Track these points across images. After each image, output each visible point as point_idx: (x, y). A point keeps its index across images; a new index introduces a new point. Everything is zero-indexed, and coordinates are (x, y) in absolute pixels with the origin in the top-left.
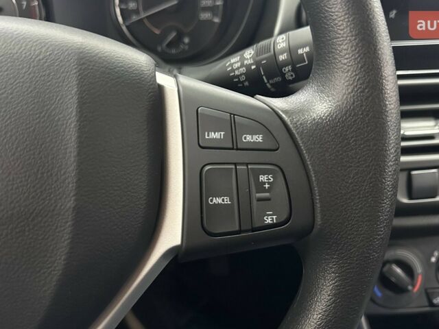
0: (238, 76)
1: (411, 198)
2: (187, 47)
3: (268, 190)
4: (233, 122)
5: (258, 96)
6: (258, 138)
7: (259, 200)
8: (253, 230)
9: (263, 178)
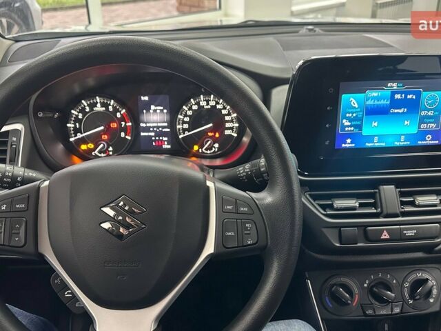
0: (242, 177)
1: (341, 244)
2: (216, 150)
3: (249, 230)
4: (236, 202)
5: (247, 192)
6: (246, 209)
7: (246, 234)
8: (243, 246)
9: (247, 225)
